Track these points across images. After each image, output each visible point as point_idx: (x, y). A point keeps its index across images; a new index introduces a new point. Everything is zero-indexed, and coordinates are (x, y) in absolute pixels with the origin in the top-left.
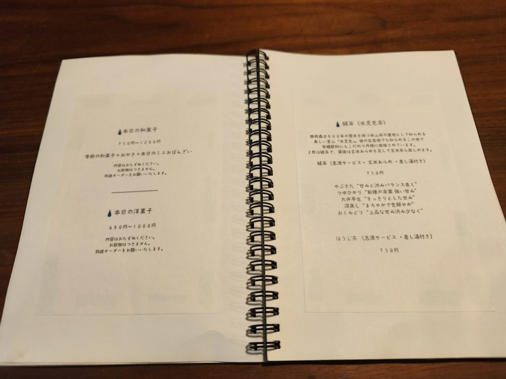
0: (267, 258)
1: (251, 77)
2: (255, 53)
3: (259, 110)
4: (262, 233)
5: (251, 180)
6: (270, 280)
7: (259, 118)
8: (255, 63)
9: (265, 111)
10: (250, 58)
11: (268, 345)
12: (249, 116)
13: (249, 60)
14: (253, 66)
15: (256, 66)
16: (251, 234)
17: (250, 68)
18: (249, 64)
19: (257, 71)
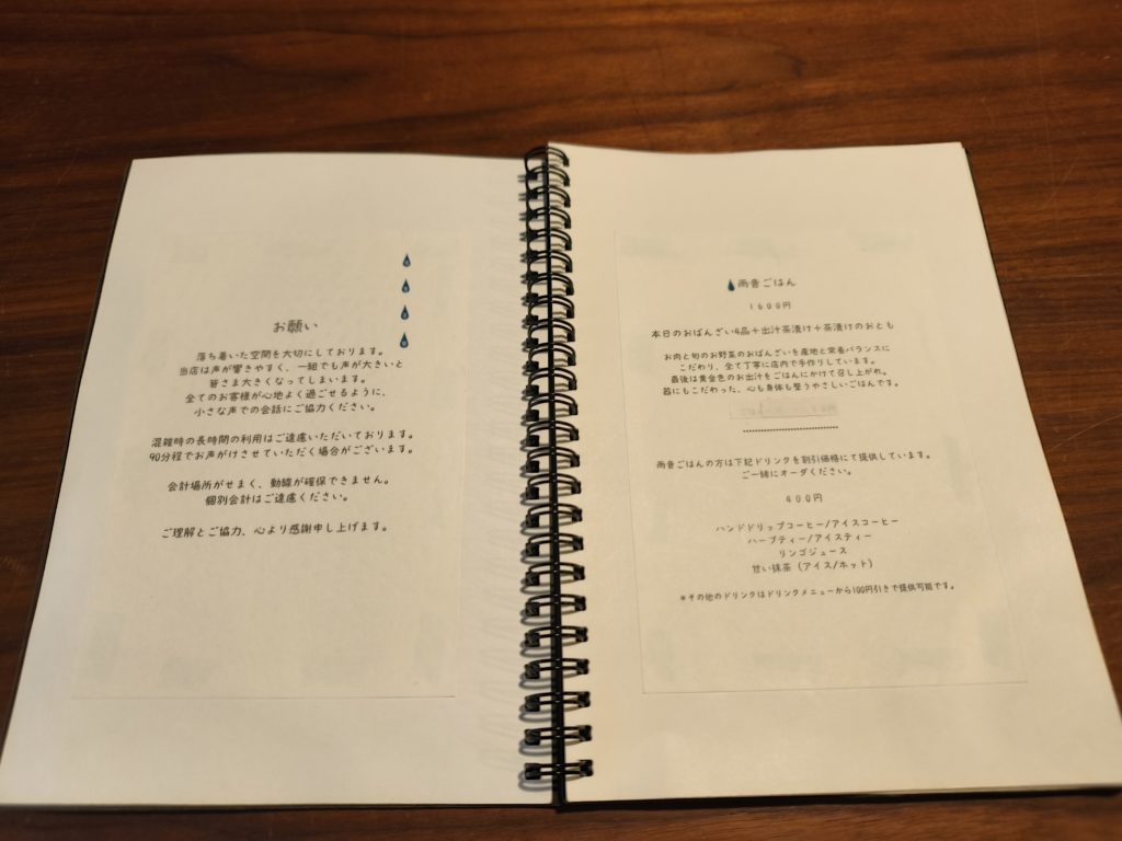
2: (541, 152)
3: (549, 277)
5: (532, 425)
6: (571, 636)
7: (549, 295)
9: (560, 277)
10: (532, 164)
12: (530, 289)
13: (530, 168)
16: (530, 539)
18: (531, 175)
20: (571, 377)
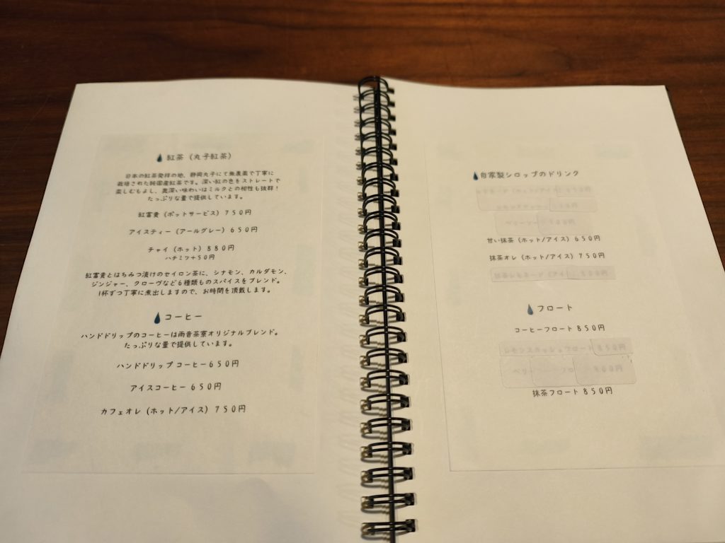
0: (394, 390)
1: (365, 116)
2: (374, 81)
4: (386, 351)
8: (372, 96)
10: (363, 89)
11: (397, 526)
14: (370, 99)
15: (373, 99)
16: (368, 353)
17: (363, 103)
18: (361, 97)
19: (375, 107)
20: (395, 235)
